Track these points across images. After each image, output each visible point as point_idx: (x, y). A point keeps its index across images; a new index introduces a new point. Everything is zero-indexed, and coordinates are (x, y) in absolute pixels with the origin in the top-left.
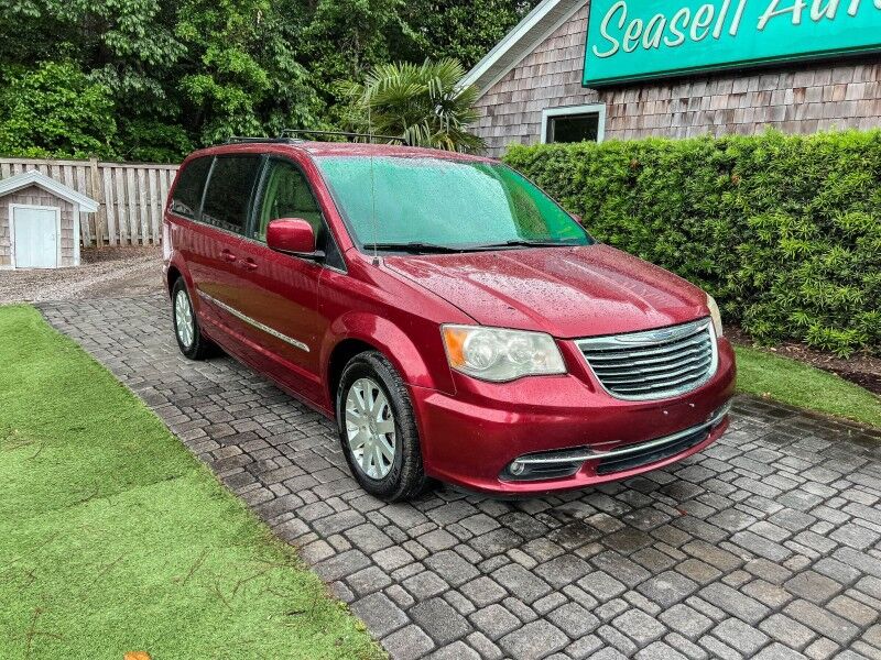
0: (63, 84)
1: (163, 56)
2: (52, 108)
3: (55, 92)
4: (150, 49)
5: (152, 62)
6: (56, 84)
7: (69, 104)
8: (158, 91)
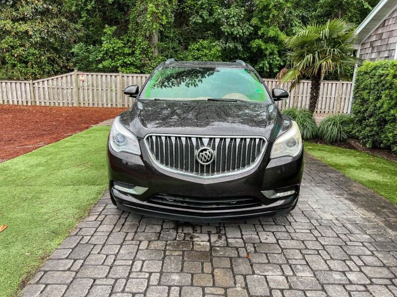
0: (205, 48)
1: (243, 33)
2: (200, 57)
3: (202, 51)
4: (238, 31)
5: (238, 36)
6: (203, 48)
7: (206, 55)
8: (240, 47)
